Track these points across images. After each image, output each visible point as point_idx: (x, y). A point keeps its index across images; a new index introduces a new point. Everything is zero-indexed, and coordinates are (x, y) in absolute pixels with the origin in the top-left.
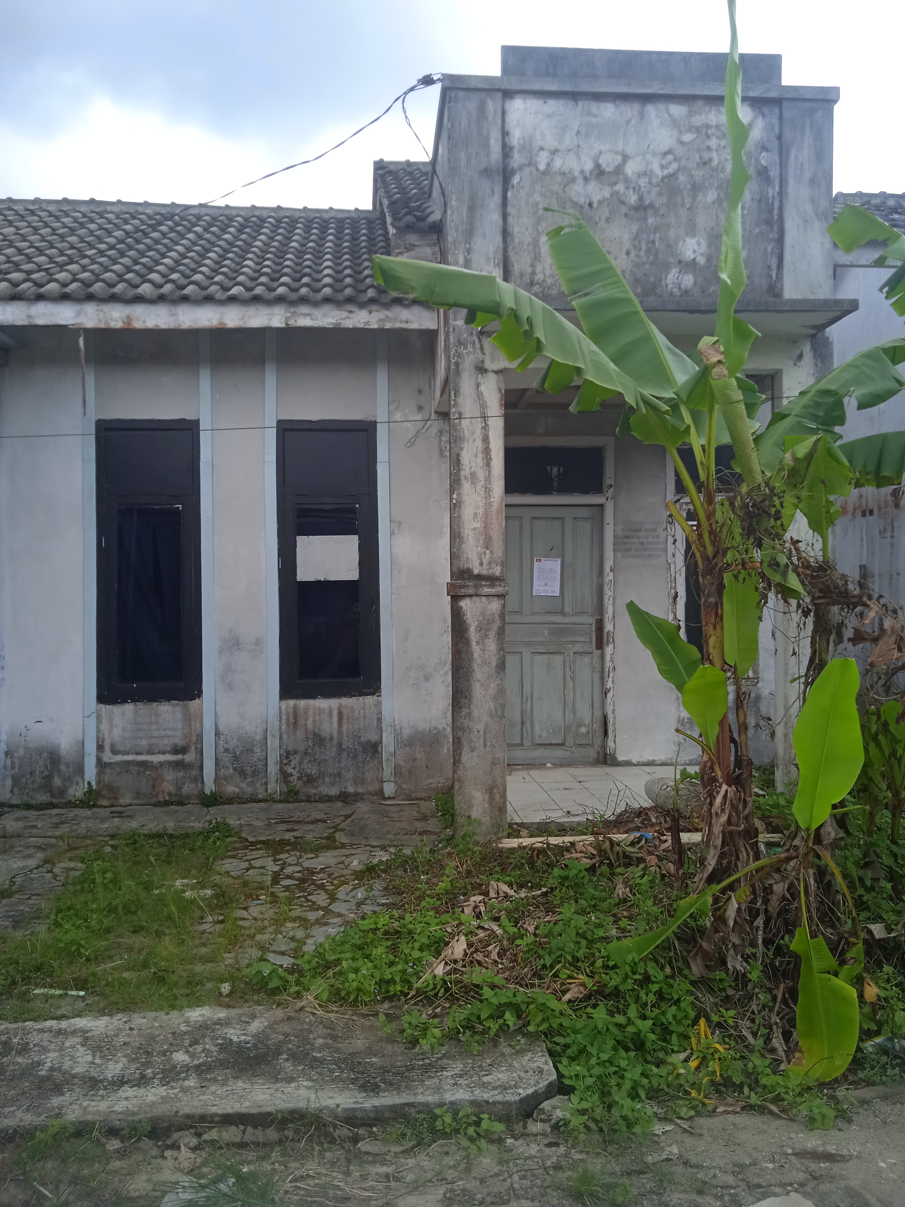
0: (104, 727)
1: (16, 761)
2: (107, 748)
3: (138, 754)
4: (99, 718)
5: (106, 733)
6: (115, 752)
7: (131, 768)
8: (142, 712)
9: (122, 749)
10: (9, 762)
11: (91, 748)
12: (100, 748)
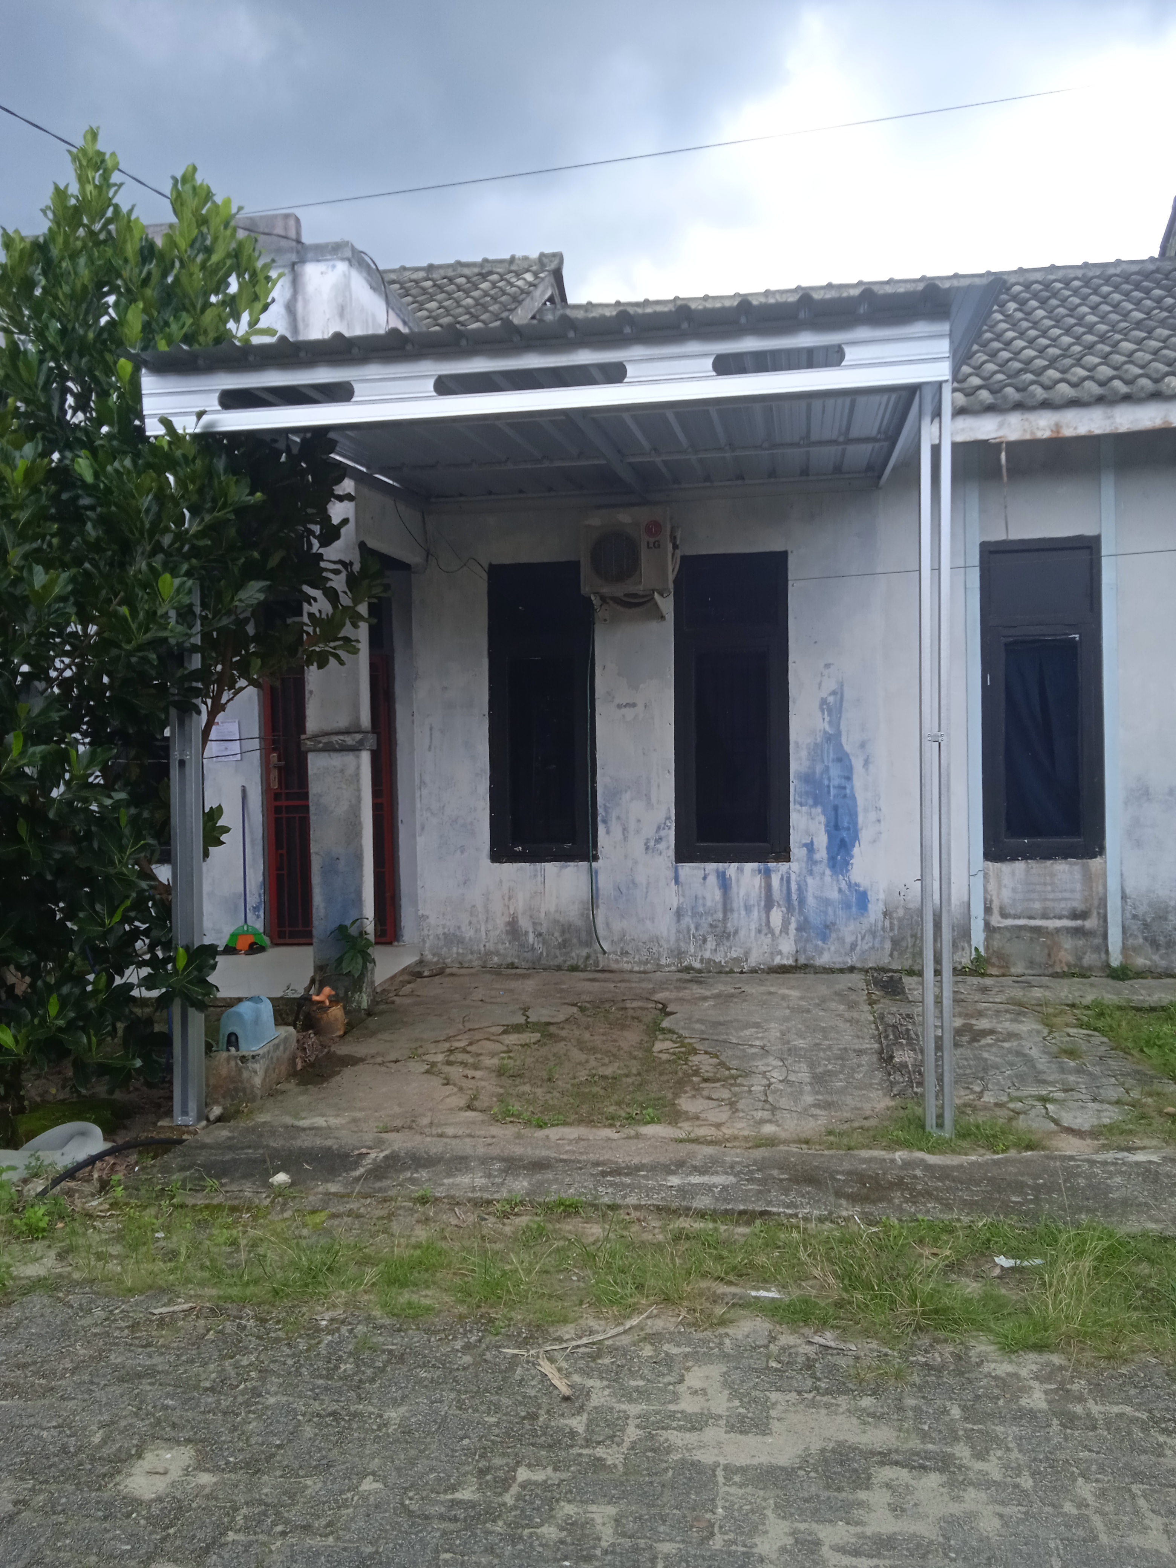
0: (992, 887)
1: (896, 922)
2: (996, 911)
3: (1031, 918)
4: (986, 876)
5: (994, 893)
6: (1004, 915)
7: (1023, 933)
8: (1034, 871)
9: (1012, 912)
10: (887, 923)
11: (978, 910)
12: (988, 910)
